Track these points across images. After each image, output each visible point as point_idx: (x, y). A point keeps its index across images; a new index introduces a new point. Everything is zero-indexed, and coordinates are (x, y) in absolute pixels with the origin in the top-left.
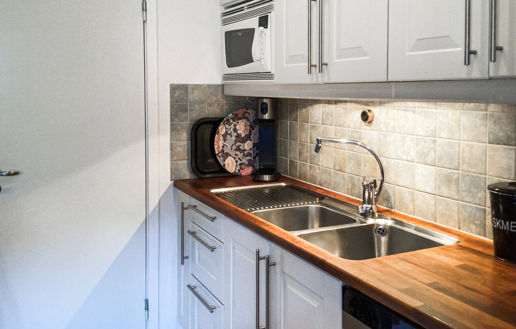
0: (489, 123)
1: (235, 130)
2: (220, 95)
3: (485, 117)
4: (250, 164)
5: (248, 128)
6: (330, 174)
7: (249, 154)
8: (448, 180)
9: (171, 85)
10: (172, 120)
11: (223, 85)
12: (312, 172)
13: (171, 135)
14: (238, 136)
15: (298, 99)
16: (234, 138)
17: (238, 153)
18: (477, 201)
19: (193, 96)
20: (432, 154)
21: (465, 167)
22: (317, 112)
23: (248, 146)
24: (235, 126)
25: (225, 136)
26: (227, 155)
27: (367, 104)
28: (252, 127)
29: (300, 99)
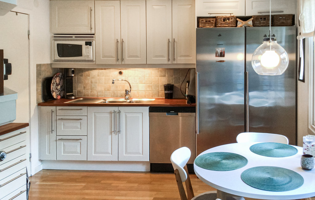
0: (159, 72)
1: (56, 81)
2: (50, 68)
3: (158, 71)
4: (60, 95)
5: (59, 80)
6: (103, 92)
7: (59, 91)
8: (149, 86)
9: (37, 64)
10: (37, 79)
11: (51, 64)
12: (92, 93)
13: (37, 85)
14: (57, 83)
15: (82, 68)
16: (55, 85)
17: (56, 90)
18: (157, 90)
19: (43, 68)
20: (144, 81)
21: (154, 83)
22: (95, 73)
23: (59, 87)
24: (56, 80)
25: (53, 84)
26: (54, 91)
27: (120, 69)
28: (60, 80)
29: (84, 68)
